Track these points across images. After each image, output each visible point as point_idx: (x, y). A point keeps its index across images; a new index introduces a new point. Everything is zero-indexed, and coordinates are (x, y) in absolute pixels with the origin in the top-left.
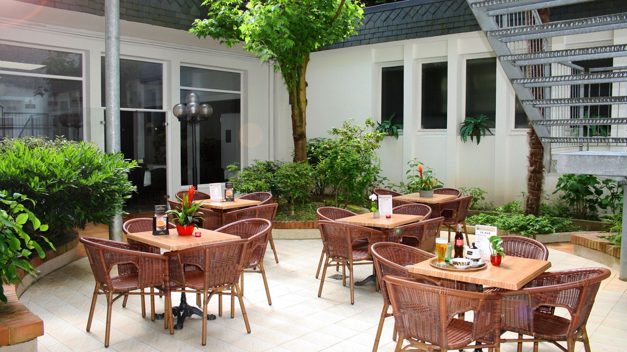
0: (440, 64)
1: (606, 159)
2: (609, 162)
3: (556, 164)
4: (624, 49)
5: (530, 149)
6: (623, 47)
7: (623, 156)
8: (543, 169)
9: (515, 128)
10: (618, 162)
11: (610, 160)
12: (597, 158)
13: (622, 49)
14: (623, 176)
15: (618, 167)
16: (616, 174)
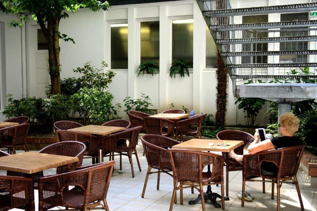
0: (153, 23)
1: (268, 88)
2: (270, 90)
3: (239, 92)
4: (280, 25)
5: (218, 82)
6: (279, 24)
7: (278, 86)
8: (227, 96)
9: (206, 68)
10: (276, 90)
11: (271, 88)
12: (263, 87)
13: (279, 25)
14: (278, 98)
15: (275, 93)
16: (274, 97)
